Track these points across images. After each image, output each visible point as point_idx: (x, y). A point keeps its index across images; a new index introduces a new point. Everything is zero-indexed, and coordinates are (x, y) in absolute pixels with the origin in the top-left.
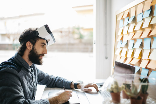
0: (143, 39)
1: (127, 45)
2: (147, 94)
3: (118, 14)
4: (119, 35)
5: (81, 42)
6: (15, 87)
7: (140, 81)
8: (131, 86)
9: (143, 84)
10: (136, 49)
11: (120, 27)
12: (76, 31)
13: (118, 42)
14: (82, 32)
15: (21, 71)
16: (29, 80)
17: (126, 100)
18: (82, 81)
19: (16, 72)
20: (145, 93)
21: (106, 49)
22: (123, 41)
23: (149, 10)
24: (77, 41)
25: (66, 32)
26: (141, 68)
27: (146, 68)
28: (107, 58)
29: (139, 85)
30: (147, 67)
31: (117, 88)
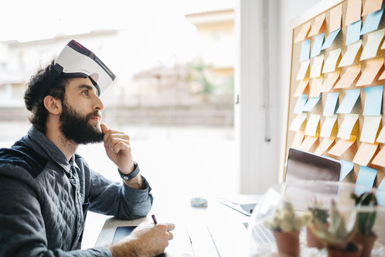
0: (363, 88)
1: (320, 104)
2: (372, 236)
3: (298, 27)
4: (299, 81)
5: (206, 101)
6: (23, 216)
7: (353, 202)
8: (330, 213)
9: (361, 208)
10: (343, 115)
11: (301, 60)
12: (195, 74)
13: (297, 98)
14: (211, 77)
15: (42, 174)
16: (65, 195)
17: (315, 250)
18: (205, 200)
19: (27, 176)
20: (367, 232)
21: (267, 117)
22: (310, 96)
23: (378, 12)
24: (197, 100)
25: (169, 77)
26: (358, 165)
27: (370, 166)
28: (269, 140)
29: (350, 213)
30: (373, 163)
31: (291, 219)
